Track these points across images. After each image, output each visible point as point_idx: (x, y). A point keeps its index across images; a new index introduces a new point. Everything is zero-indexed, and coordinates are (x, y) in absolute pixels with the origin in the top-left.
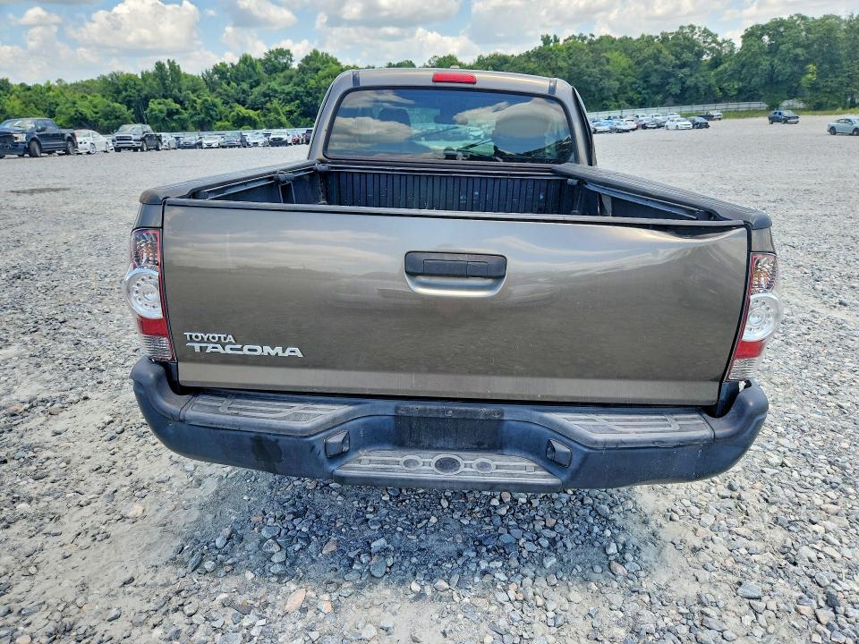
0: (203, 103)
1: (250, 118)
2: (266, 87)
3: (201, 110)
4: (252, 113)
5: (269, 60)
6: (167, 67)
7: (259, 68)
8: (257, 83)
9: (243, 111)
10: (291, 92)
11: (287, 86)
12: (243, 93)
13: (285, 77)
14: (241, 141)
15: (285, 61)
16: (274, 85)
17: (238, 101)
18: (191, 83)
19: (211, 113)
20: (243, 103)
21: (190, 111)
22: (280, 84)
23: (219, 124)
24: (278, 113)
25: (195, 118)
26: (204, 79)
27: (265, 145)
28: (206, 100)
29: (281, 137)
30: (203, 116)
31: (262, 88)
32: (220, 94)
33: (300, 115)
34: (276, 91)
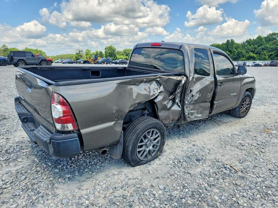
0: (238, 52)
1: (253, 57)
2: (264, 46)
3: (236, 54)
4: (255, 55)
5: (268, 37)
6: (230, 41)
7: (264, 40)
8: (261, 45)
9: (252, 54)
10: (273, 48)
11: (272, 46)
12: (255, 49)
13: (273, 43)
14: (243, 64)
15: (275, 37)
16: (268, 45)
17: (252, 51)
18: (236, 46)
19: (240, 55)
20: (253, 52)
21: (233, 55)
22: (270, 45)
23: (241, 59)
24: (265, 55)
25: (234, 57)
26: (242, 44)
27: (252, 66)
28: (239, 51)
29: (259, 63)
30: (236, 56)
31: (263, 47)
32: (246, 49)
33: (275, 56)
34: (267, 48)
